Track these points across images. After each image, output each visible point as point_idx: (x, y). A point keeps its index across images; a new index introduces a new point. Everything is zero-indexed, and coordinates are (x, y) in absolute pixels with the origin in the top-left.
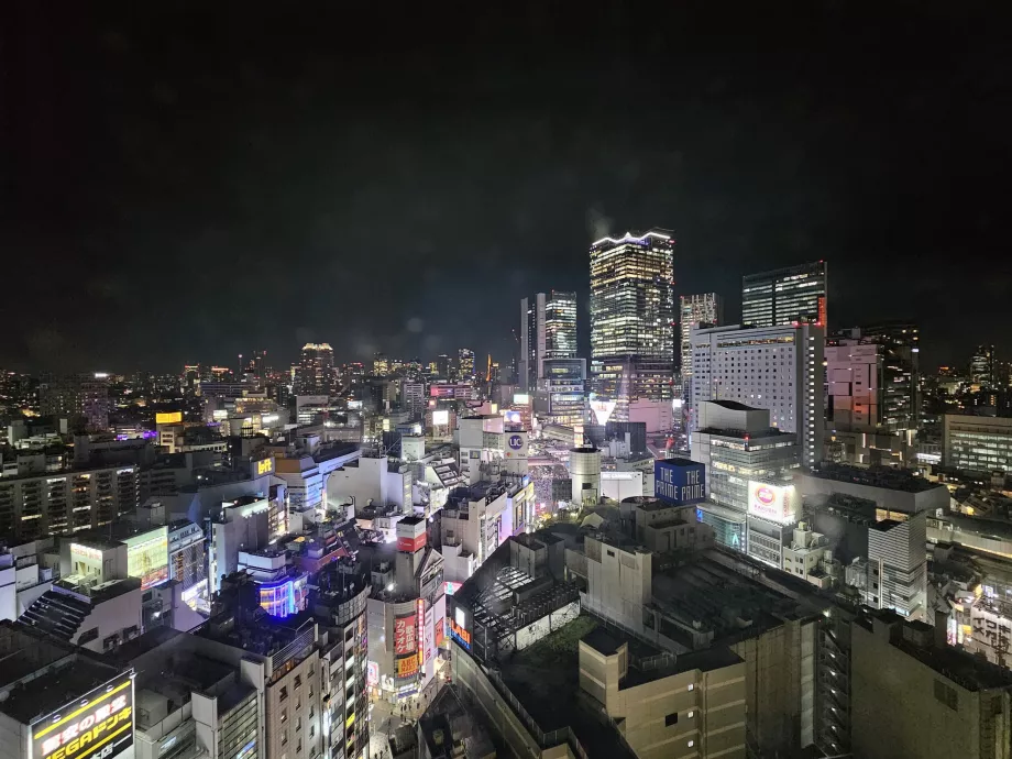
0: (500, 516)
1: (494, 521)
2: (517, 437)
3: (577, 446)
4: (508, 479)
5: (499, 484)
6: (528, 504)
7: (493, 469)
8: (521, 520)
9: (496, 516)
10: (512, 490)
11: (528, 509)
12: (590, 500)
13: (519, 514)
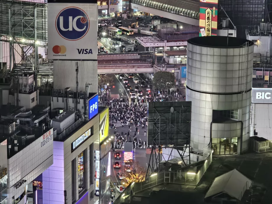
0: (40, 178)
1: (26, 187)
2: (75, 12)
3: (203, 33)
4: (57, 102)
5: (37, 111)
6: (97, 154)
7: (22, 80)
8: (84, 186)
9: (31, 177)
10: (64, 124)
11: (97, 163)
12: (227, 144)
13: (79, 174)
